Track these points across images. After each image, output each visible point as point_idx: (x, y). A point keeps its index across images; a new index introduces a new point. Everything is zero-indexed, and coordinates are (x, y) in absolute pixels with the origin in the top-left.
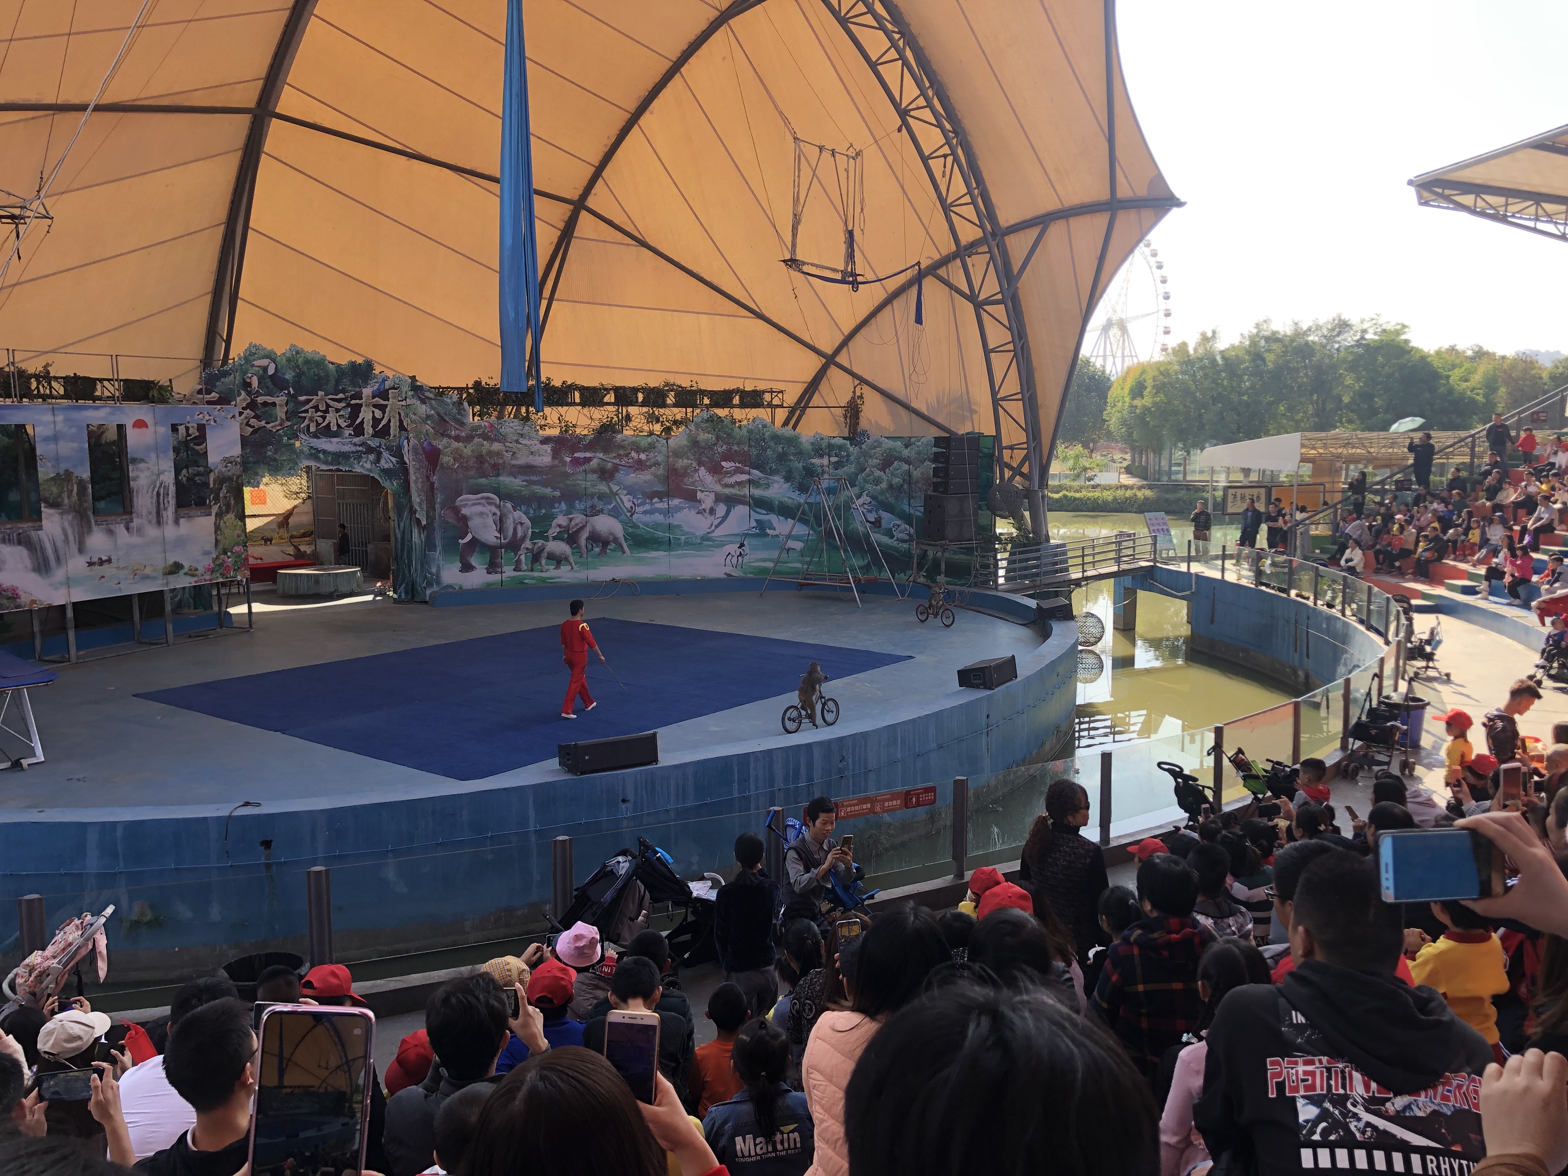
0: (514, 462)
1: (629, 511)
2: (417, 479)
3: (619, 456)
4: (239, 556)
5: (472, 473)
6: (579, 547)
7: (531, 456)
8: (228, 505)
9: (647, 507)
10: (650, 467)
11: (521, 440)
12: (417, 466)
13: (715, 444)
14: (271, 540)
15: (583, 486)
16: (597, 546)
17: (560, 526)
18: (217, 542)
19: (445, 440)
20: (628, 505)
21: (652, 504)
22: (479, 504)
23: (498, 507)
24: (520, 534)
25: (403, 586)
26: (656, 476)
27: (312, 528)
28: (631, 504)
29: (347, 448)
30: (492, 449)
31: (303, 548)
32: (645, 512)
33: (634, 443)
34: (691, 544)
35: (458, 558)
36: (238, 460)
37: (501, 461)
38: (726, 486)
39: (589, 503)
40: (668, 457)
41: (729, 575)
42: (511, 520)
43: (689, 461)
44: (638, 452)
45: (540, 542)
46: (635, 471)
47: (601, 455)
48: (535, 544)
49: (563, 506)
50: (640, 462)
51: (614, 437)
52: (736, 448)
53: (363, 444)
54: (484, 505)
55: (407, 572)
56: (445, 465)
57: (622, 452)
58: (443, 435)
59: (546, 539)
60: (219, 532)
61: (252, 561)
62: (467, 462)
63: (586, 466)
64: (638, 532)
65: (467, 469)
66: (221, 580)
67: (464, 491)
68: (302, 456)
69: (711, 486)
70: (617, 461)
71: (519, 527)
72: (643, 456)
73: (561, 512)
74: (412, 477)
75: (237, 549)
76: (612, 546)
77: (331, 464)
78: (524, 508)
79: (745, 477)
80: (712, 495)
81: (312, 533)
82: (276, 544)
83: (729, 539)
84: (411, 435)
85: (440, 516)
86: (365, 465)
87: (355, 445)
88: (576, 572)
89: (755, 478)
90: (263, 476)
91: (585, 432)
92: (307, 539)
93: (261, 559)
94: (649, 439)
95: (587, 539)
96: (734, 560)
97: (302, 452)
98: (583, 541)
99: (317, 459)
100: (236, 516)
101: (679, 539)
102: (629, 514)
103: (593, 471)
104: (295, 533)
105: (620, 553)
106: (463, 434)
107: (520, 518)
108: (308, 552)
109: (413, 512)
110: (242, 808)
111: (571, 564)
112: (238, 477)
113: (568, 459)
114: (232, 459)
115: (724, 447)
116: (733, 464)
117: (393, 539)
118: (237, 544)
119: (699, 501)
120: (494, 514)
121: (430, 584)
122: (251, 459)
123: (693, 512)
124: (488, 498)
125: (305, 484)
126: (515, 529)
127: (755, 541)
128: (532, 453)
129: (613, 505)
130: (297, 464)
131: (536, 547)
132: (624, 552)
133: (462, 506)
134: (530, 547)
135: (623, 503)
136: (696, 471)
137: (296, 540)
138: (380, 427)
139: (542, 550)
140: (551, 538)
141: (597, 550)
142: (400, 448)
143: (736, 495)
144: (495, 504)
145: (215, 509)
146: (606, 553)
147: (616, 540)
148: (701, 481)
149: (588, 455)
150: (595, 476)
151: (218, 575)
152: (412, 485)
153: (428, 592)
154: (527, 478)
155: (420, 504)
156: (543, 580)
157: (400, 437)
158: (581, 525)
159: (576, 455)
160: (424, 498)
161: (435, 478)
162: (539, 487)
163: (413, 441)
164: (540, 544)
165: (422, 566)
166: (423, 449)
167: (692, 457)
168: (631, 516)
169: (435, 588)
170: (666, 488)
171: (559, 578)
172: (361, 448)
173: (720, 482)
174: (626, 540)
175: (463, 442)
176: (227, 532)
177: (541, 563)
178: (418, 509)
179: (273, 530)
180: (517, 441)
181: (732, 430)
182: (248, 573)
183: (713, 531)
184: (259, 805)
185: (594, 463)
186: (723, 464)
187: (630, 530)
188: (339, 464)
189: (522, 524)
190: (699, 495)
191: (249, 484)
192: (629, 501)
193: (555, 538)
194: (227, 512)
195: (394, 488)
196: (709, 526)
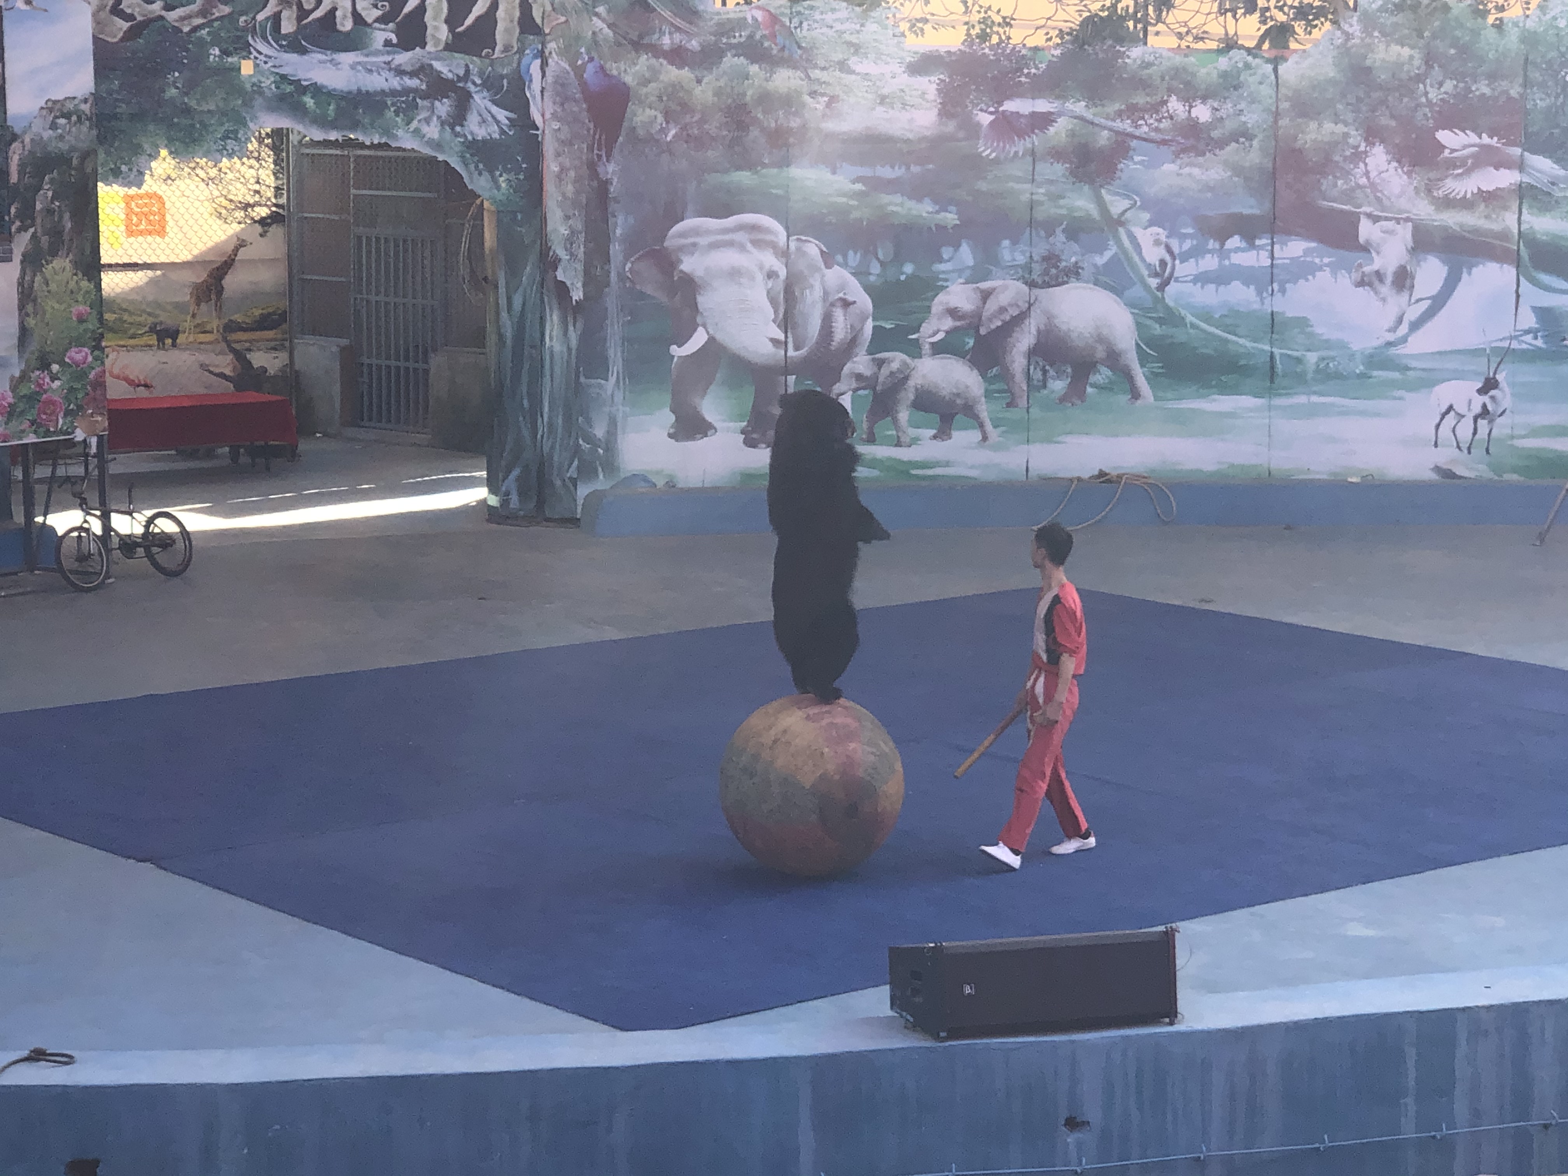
0: (830, 126)
1: (1156, 275)
2: (563, 169)
3: (1133, 112)
4: (83, 375)
5: (712, 154)
6: (1006, 376)
7: (880, 109)
8: (56, 233)
9: (1210, 263)
10: (1221, 144)
11: (854, 62)
12: (565, 134)
13: (1419, 79)
14: (174, 334)
15: (1025, 197)
16: (1059, 376)
17: (953, 312)
18: (24, 333)
19: (644, 61)
20: (1153, 255)
21: (1223, 253)
22: (730, 244)
23: (784, 254)
24: (840, 332)
25: (516, 472)
26: (1237, 170)
27: (284, 304)
28: (1162, 253)
29: (378, 82)
30: (770, 86)
31: (259, 359)
32: (1202, 279)
33: (1177, 72)
34: (1338, 376)
35: (668, 398)
36: (86, 108)
37: (795, 123)
38: (1448, 203)
39: (1040, 249)
40: (1277, 115)
41: (1448, 474)
42: (818, 293)
43: (1340, 128)
44: (1188, 100)
45: (897, 359)
46: (1177, 155)
47: (1079, 107)
48: (880, 363)
49: (966, 255)
50: (1192, 128)
51: (1122, 55)
52: (1483, 88)
53: (422, 70)
54: (742, 248)
55: (526, 433)
56: (641, 132)
57: (1140, 99)
58: (638, 46)
59: (914, 350)
60: (30, 308)
61: (116, 390)
62: (702, 121)
63: (1036, 140)
64: (1180, 335)
65: (699, 142)
66: (31, 439)
67: (690, 207)
68: (259, 101)
69: (1403, 203)
70: (1126, 125)
71: (839, 314)
72: (1202, 113)
73: (960, 271)
74: (551, 166)
75: (79, 355)
76: (1103, 375)
77: (333, 125)
78: (854, 258)
79: (1506, 178)
80: (1405, 232)
81: (283, 317)
82: (187, 347)
83: (1451, 364)
84: (552, 46)
85: (622, 277)
86: (425, 129)
87: (400, 72)
88: (996, 448)
89: (1540, 181)
90: (154, 156)
91: (1038, 40)
92: (270, 334)
93: (146, 386)
94: (1223, 63)
95: (1032, 353)
96: (1465, 431)
97: (258, 89)
98: (1017, 360)
99: (297, 110)
100: (76, 264)
101: (1299, 360)
102: (1154, 282)
103: (1057, 154)
104: (238, 317)
105: (1123, 399)
106: (694, 44)
107: (842, 287)
108: (271, 372)
109: (548, 263)
110: (23, 1067)
111: (981, 426)
112: (87, 155)
113: (985, 119)
114: (70, 106)
115: (1449, 85)
116: (1473, 138)
117: (492, 339)
118: (79, 343)
119: (1365, 249)
120: (771, 275)
121: (588, 471)
122: (123, 108)
123: (1345, 281)
124: (754, 228)
125: (271, 181)
126: (827, 320)
127: (1529, 374)
128: (883, 100)
129: (1108, 255)
130: (245, 125)
131: (885, 371)
132: (1135, 394)
133: (681, 249)
134: (867, 373)
135: (1138, 247)
136: (1358, 157)
137: (241, 336)
138: (469, 21)
139: (900, 380)
140: (926, 348)
141: (1058, 386)
142: (519, 82)
143: (1476, 231)
144: (773, 246)
145: (21, 243)
146: (1082, 396)
147: (1113, 358)
148: (1373, 185)
149: (1042, 106)
150: (1059, 169)
151: (26, 424)
152: (550, 187)
153: (583, 491)
154: (866, 172)
155: (569, 242)
156: (902, 469)
157: (521, 51)
158: (1014, 312)
159: (1010, 106)
160: (579, 226)
161: (610, 170)
162: (898, 198)
163: (556, 63)
164: (895, 366)
165: (569, 418)
166: (583, 84)
167: (1350, 117)
168: (1162, 287)
169: (602, 483)
170: (1268, 205)
171: (947, 464)
172: (413, 83)
173: (1429, 191)
174: (1143, 358)
175: (692, 68)
176: (51, 306)
177: (895, 421)
178: (562, 254)
179: (180, 307)
180: (843, 66)
181: (1476, 33)
182: (102, 421)
183: (1404, 340)
184: (69, 1060)
185: (1060, 129)
186: (1443, 136)
187: (1157, 329)
188: (355, 125)
189: (846, 304)
190: (1366, 230)
191: (115, 175)
192: (1157, 243)
193: (938, 349)
194: (54, 253)
195: (499, 196)
196: (1390, 321)
